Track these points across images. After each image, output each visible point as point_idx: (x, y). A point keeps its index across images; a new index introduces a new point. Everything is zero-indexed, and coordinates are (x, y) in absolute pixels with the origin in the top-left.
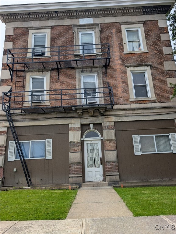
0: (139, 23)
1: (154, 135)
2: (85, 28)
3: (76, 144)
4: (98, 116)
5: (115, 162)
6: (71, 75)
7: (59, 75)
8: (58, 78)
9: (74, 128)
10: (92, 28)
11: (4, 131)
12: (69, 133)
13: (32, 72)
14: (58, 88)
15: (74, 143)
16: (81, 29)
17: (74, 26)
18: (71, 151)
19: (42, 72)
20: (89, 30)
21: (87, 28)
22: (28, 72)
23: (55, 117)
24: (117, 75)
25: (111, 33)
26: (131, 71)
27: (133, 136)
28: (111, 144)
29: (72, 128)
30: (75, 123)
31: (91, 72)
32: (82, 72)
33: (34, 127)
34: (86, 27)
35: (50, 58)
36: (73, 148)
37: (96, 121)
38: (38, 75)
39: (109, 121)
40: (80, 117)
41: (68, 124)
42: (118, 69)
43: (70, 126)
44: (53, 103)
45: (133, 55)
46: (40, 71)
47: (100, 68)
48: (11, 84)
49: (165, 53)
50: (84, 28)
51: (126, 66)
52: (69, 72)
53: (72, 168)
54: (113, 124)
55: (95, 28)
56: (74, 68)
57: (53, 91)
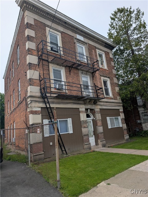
0: (103, 51)
1: (114, 117)
2: (80, 43)
3: (85, 122)
4: (93, 104)
5: (102, 133)
6: (77, 74)
7: (70, 71)
8: (70, 73)
9: (82, 111)
10: (83, 44)
11: (39, 111)
12: (79, 115)
13: (53, 64)
14: (71, 81)
15: (84, 121)
16: (78, 42)
17: (75, 38)
18: (82, 127)
19: (59, 66)
20: (82, 44)
21: (81, 43)
22: (50, 63)
23: (72, 102)
24: (98, 80)
25: (92, 52)
26: (103, 79)
27: (107, 117)
28: (100, 122)
29: (81, 111)
30: (82, 108)
31: (86, 74)
32: (82, 73)
33: (60, 109)
34: (81, 42)
35: (63, 56)
36: (83, 125)
37: (92, 108)
38: (57, 68)
39: (97, 108)
40: (85, 104)
41: (79, 108)
42: (98, 76)
43: (80, 110)
44: (69, 92)
45: (102, 69)
46: (58, 65)
47: (90, 73)
48: (38, 70)
49: (113, 73)
50: (79, 42)
51: (101, 76)
52: (76, 71)
53: (84, 138)
54: (99, 110)
55: (85, 45)
56: (78, 69)
57: (68, 83)
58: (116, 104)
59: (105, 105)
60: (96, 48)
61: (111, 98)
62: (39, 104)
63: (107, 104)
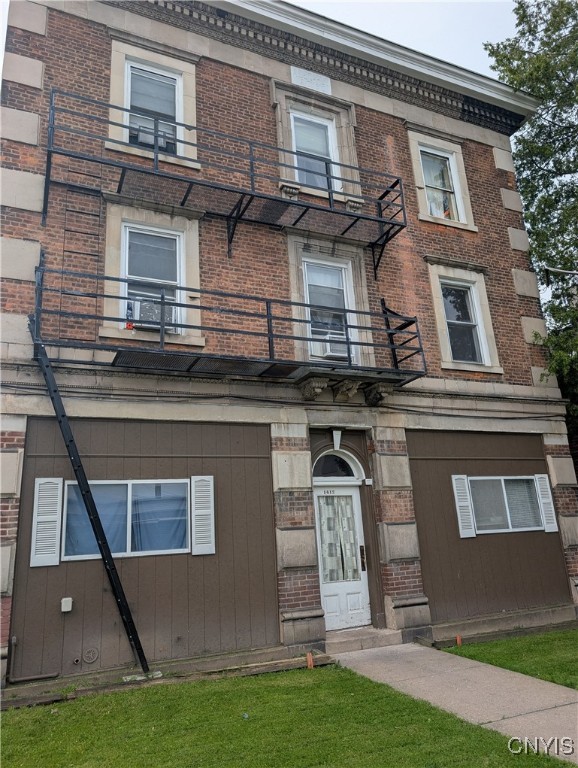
0: (452, 138)
1: (502, 478)
2: (309, 104)
3: (298, 499)
4: (360, 406)
6: (273, 251)
7: (230, 241)
8: (230, 250)
9: (289, 439)
10: (330, 110)
12: (269, 459)
14: (231, 288)
15: (291, 493)
16: (296, 100)
17: (276, 83)
18: (281, 523)
19: (168, 217)
20: (319, 111)
21: (315, 106)
22: (113, 202)
24: (405, 282)
25: (382, 145)
26: (440, 277)
28: (401, 502)
29: (281, 439)
30: (290, 423)
31: (333, 254)
32: (307, 248)
34: (313, 101)
35: (198, 170)
36: (289, 514)
37: (355, 423)
38: (156, 225)
39: (389, 427)
40: (308, 402)
41: (269, 425)
42: (406, 264)
43: (275, 432)
44: (214, 342)
45: (441, 228)
46: (162, 212)
47: (358, 246)
48: (41, 236)
49: (513, 246)
50: (304, 103)
51: (426, 260)
52: (265, 239)
53: (288, 585)
54: (402, 436)
55: (338, 113)
56: (280, 228)
57: (211, 297)
58: (519, 407)
59: (443, 412)
60: (406, 125)
61: (489, 377)
62: (21, 398)
63: (458, 403)
